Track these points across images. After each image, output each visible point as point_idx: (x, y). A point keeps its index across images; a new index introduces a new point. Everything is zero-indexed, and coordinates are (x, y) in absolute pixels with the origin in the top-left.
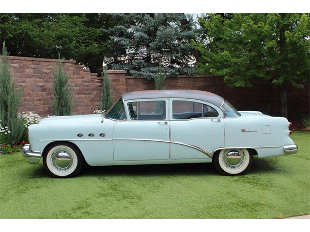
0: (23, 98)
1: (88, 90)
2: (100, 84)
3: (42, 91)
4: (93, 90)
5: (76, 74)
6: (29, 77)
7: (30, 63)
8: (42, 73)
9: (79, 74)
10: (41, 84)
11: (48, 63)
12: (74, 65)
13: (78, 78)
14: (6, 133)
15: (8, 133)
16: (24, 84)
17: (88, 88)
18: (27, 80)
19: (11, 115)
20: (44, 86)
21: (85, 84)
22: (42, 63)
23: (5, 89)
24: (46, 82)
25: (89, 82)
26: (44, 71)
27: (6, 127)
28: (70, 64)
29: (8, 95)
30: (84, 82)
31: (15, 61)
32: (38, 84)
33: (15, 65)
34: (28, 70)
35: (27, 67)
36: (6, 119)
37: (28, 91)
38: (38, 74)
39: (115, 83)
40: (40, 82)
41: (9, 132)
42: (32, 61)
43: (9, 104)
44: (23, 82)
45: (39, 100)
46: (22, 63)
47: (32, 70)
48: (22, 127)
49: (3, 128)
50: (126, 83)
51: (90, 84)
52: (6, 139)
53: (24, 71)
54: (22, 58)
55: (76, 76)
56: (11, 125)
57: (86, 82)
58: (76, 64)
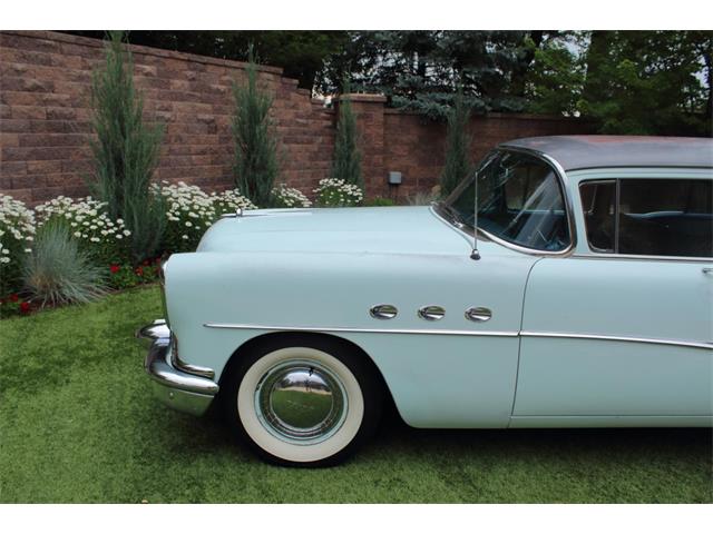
0: (166, 148)
1: (305, 133)
2: (330, 123)
3: (209, 133)
4: (315, 134)
5: (283, 98)
6: (180, 97)
7: (183, 65)
8: (210, 91)
9: (289, 99)
10: (207, 117)
11: (223, 70)
12: (279, 79)
13: (286, 107)
14: (119, 236)
15: (124, 235)
16: (168, 115)
17: (306, 129)
18: (176, 104)
19: (132, 189)
20: (213, 121)
21: (300, 121)
22: (210, 68)
23: (117, 122)
24: (217, 111)
25: (308, 117)
26: (215, 86)
27: (120, 221)
28: (271, 76)
29: (125, 138)
30: (297, 116)
31: (147, 58)
32: (201, 116)
33: (148, 68)
34: (177, 83)
35: (176, 75)
36: (119, 197)
37: (179, 131)
38: (201, 92)
39: (362, 121)
40: (206, 111)
41: (127, 233)
42: (189, 61)
43: (126, 161)
44: (167, 110)
45: (203, 153)
46: (164, 64)
47: (187, 83)
48: (159, 219)
49: (111, 224)
50: (385, 123)
51: (310, 121)
52: (121, 250)
53: (168, 84)
54: (165, 53)
55: (282, 103)
56: (132, 217)
57: (302, 117)
58: (283, 76)
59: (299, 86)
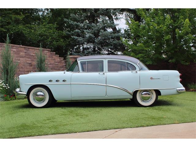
0: (18, 70)
1: (57, 67)
2: (65, 64)
3: (30, 66)
4: (61, 67)
5: (51, 57)
6: (22, 57)
8: (30, 55)
9: (53, 58)
10: (29, 62)
11: (34, 50)
12: (49, 52)
13: (52, 60)
14: (7, 88)
15: (8, 88)
16: (19, 61)
17: (58, 66)
18: (21, 59)
19: (10, 77)
20: (31, 63)
21: (56, 63)
22: (30, 50)
23: (7, 62)
24: (32, 61)
25: (59, 63)
26: (31, 54)
27: (7, 85)
28: (47, 51)
29: (9, 65)
30: (55, 62)
31: (14, 47)
32: (28, 62)
33: (14, 50)
34: (21, 53)
35: (21, 51)
36: (7, 80)
37: (22, 66)
38: (28, 56)
40: (29, 61)
41: (9, 87)
42: (25, 48)
43: (9, 71)
44: (19, 60)
46: (18, 49)
47: (24, 53)
48: (17, 85)
49: (5, 85)
51: (59, 64)
52: (7, 92)
53: (19, 54)
54: (19, 46)
55: (51, 58)
56: (10, 83)
57: (57, 63)
58: (51, 51)
59: (55, 54)
